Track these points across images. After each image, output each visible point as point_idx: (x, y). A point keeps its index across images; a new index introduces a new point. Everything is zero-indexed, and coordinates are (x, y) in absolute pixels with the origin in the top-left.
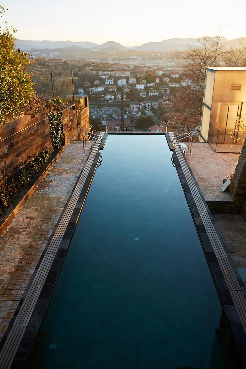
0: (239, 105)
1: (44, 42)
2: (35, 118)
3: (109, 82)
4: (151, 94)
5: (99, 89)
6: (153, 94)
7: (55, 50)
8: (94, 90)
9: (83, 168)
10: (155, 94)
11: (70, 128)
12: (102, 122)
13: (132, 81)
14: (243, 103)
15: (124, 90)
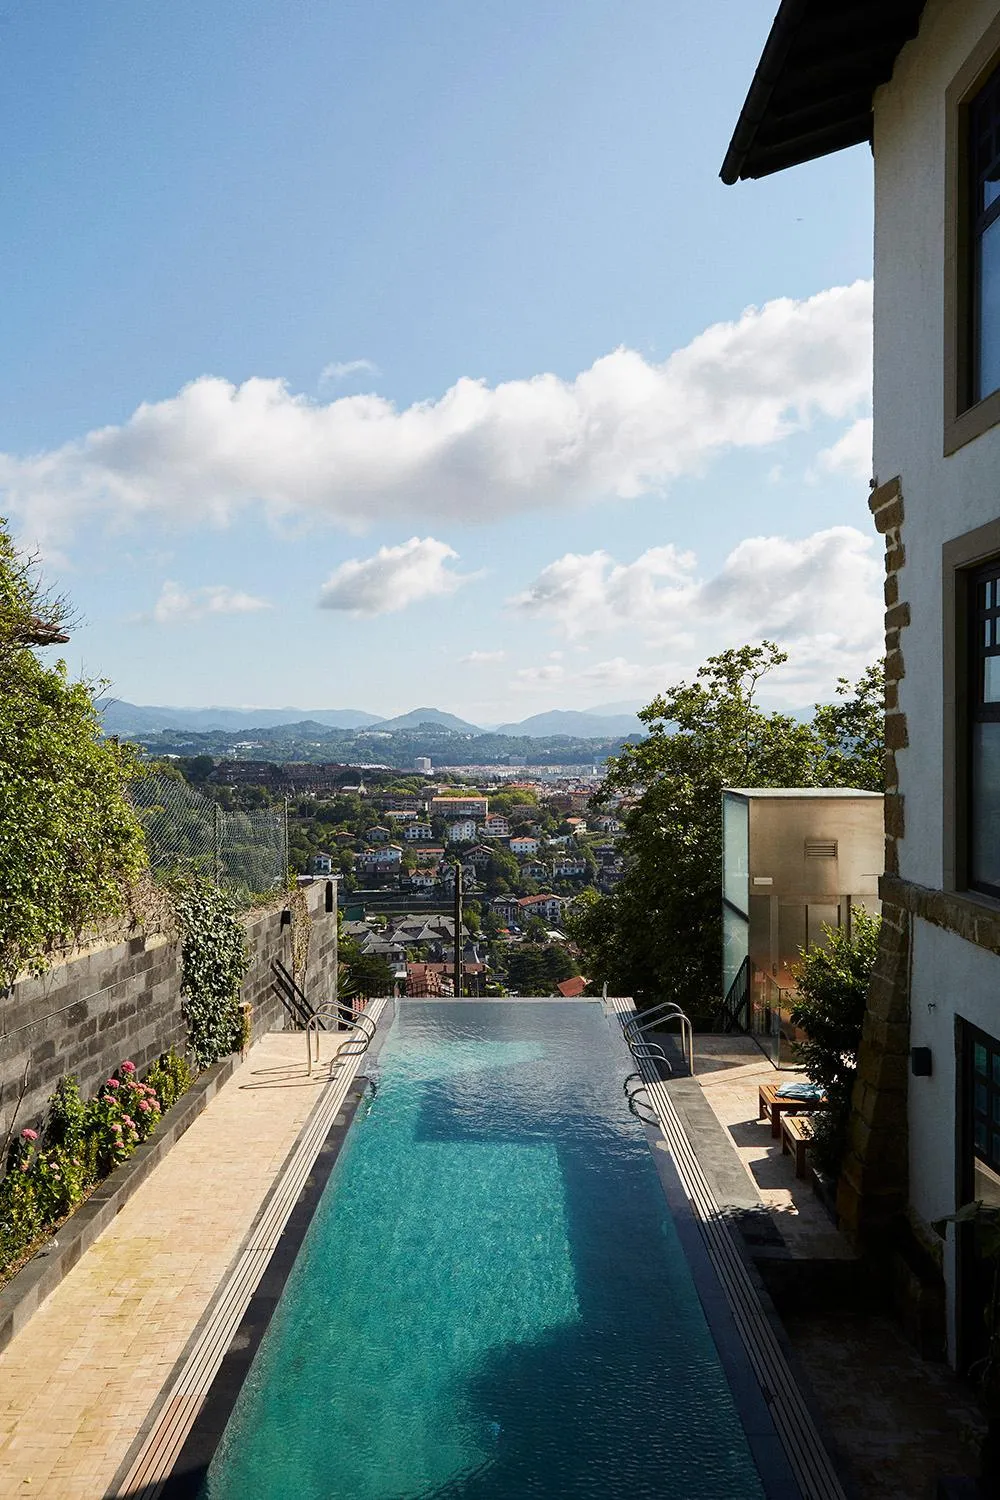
0: (839, 906)
1: (213, 711)
2: (142, 955)
3: (417, 832)
4: (559, 871)
5: (385, 854)
6: (566, 871)
7: (244, 735)
8: (366, 859)
9: (300, 1134)
10: (573, 871)
11: (265, 989)
12: (392, 965)
13: (497, 829)
14: (852, 898)
15: (470, 857)
